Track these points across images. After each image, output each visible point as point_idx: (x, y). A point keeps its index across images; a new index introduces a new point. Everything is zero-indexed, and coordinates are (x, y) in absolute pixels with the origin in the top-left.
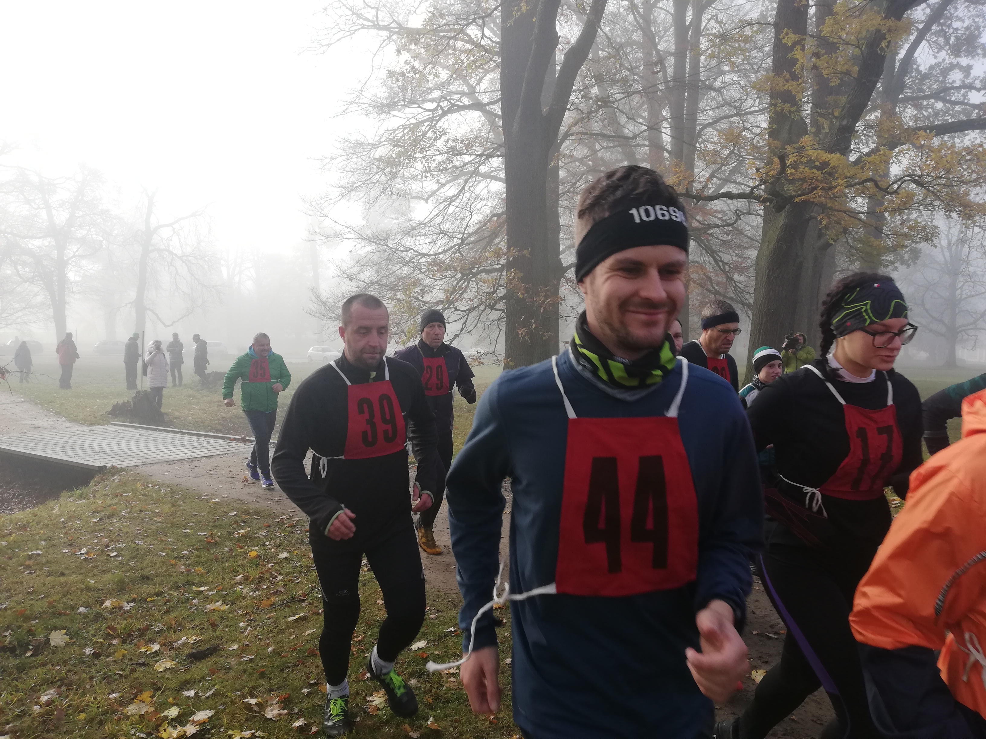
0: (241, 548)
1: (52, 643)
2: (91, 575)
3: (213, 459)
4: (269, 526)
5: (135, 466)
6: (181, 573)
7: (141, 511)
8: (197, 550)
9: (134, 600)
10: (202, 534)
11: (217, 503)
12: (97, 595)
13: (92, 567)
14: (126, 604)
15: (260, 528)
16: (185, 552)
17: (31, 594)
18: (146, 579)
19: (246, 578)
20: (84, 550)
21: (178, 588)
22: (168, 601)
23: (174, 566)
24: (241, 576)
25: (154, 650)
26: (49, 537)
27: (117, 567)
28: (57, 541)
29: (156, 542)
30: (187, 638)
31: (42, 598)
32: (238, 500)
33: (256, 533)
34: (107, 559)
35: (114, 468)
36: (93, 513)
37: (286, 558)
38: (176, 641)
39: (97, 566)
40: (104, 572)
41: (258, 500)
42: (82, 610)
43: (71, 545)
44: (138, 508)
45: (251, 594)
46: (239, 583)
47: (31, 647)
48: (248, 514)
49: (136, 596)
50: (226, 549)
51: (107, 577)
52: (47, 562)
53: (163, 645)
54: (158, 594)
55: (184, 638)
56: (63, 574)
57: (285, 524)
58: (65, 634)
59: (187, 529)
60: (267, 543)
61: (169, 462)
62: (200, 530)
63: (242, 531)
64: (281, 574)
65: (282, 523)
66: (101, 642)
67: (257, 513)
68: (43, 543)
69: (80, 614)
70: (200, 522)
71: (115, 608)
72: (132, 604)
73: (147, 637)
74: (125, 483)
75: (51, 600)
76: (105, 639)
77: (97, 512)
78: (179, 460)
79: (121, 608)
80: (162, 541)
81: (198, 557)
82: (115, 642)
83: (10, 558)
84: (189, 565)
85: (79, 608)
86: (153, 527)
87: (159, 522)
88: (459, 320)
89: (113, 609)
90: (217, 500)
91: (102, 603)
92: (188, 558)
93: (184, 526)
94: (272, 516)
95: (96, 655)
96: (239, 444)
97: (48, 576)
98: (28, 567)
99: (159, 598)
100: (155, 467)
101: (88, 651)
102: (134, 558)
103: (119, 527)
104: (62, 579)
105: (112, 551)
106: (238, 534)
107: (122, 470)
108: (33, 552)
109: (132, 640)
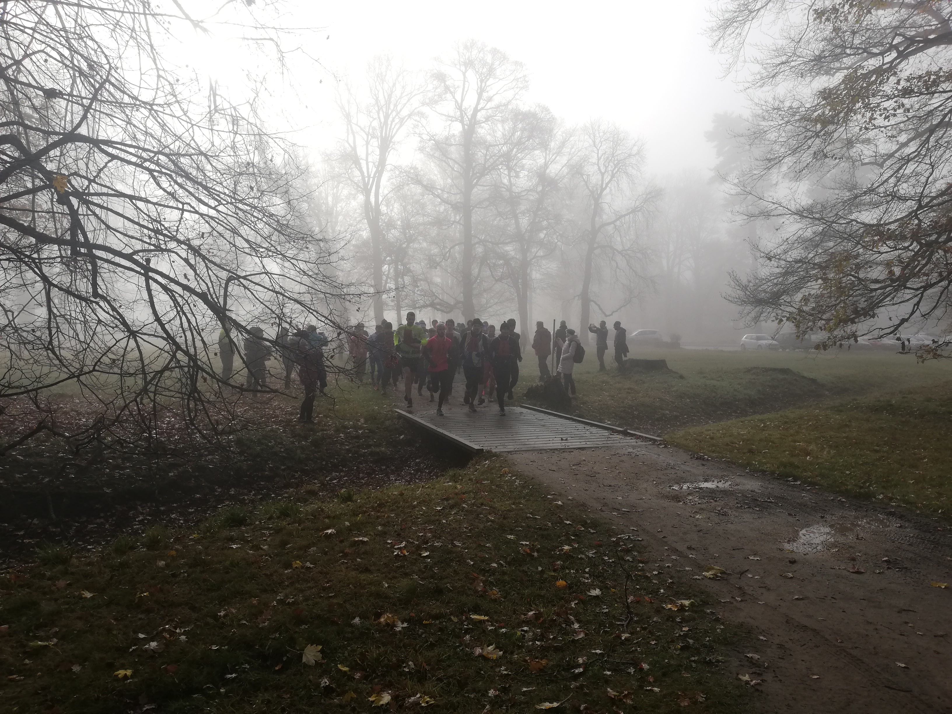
0: (555, 571)
1: (304, 660)
2: (390, 576)
3: (584, 452)
4: (601, 546)
5: (508, 452)
6: (476, 591)
7: (482, 504)
8: (509, 564)
9: (408, 621)
10: (524, 543)
11: (558, 506)
12: (381, 604)
13: (397, 567)
14: (400, 623)
15: (591, 547)
16: (495, 565)
17: (324, 589)
18: (439, 591)
19: (537, 616)
20: (403, 544)
21: (462, 612)
22: (441, 630)
23: (474, 580)
24: (534, 612)
25: (381, 703)
26: (388, 522)
27: (420, 570)
28: (391, 528)
29: (474, 546)
30: (421, 697)
31: (331, 597)
32: (584, 505)
33: (582, 553)
34: (416, 559)
35: (489, 452)
36: (443, 500)
37: (597, 597)
38: (410, 697)
39: (402, 567)
40: (406, 575)
41: (603, 508)
42: (357, 620)
43: (399, 535)
44: (480, 501)
45: (531, 643)
46: (527, 622)
47: (285, 659)
48: (583, 526)
49: (413, 615)
50: (540, 569)
51: (404, 582)
52: (363, 553)
53: (395, 698)
54: (436, 617)
55: (418, 696)
56: (367, 570)
57: (620, 546)
58: (322, 651)
59: (511, 534)
60: (587, 570)
61: (541, 451)
62: (526, 538)
63: (566, 547)
64: (579, 621)
65: (617, 544)
66: (345, 672)
67: (595, 525)
68: (379, 528)
69: (352, 626)
70: (529, 527)
71: (388, 625)
72: (405, 625)
73: (388, 679)
74: (492, 469)
75: (335, 601)
76: (352, 668)
77: (447, 499)
78: (551, 450)
79: (391, 626)
80: (480, 545)
81: (504, 573)
82: (358, 676)
83: (342, 542)
84: (491, 583)
85: (354, 618)
86: (481, 526)
87: (492, 521)
88: (908, 300)
89: (384, 626)
90: (560, 503)
91: (378, 616)
92: (493, 572)
93: (511, 530)
94: (610, 533)
95: (328, 690)
96: (620, 436)
97: (354, 570)
98: (345, 555)
99: (437, 622)
100: (526, 455)
101: (325, 682)
102: (441, 562)
103: (452, 520)
104: (363, 577)
105: (426, 550)
106: (562, 550)
107: (495, 455)
108: (361, 539)
109: (375, 678)
